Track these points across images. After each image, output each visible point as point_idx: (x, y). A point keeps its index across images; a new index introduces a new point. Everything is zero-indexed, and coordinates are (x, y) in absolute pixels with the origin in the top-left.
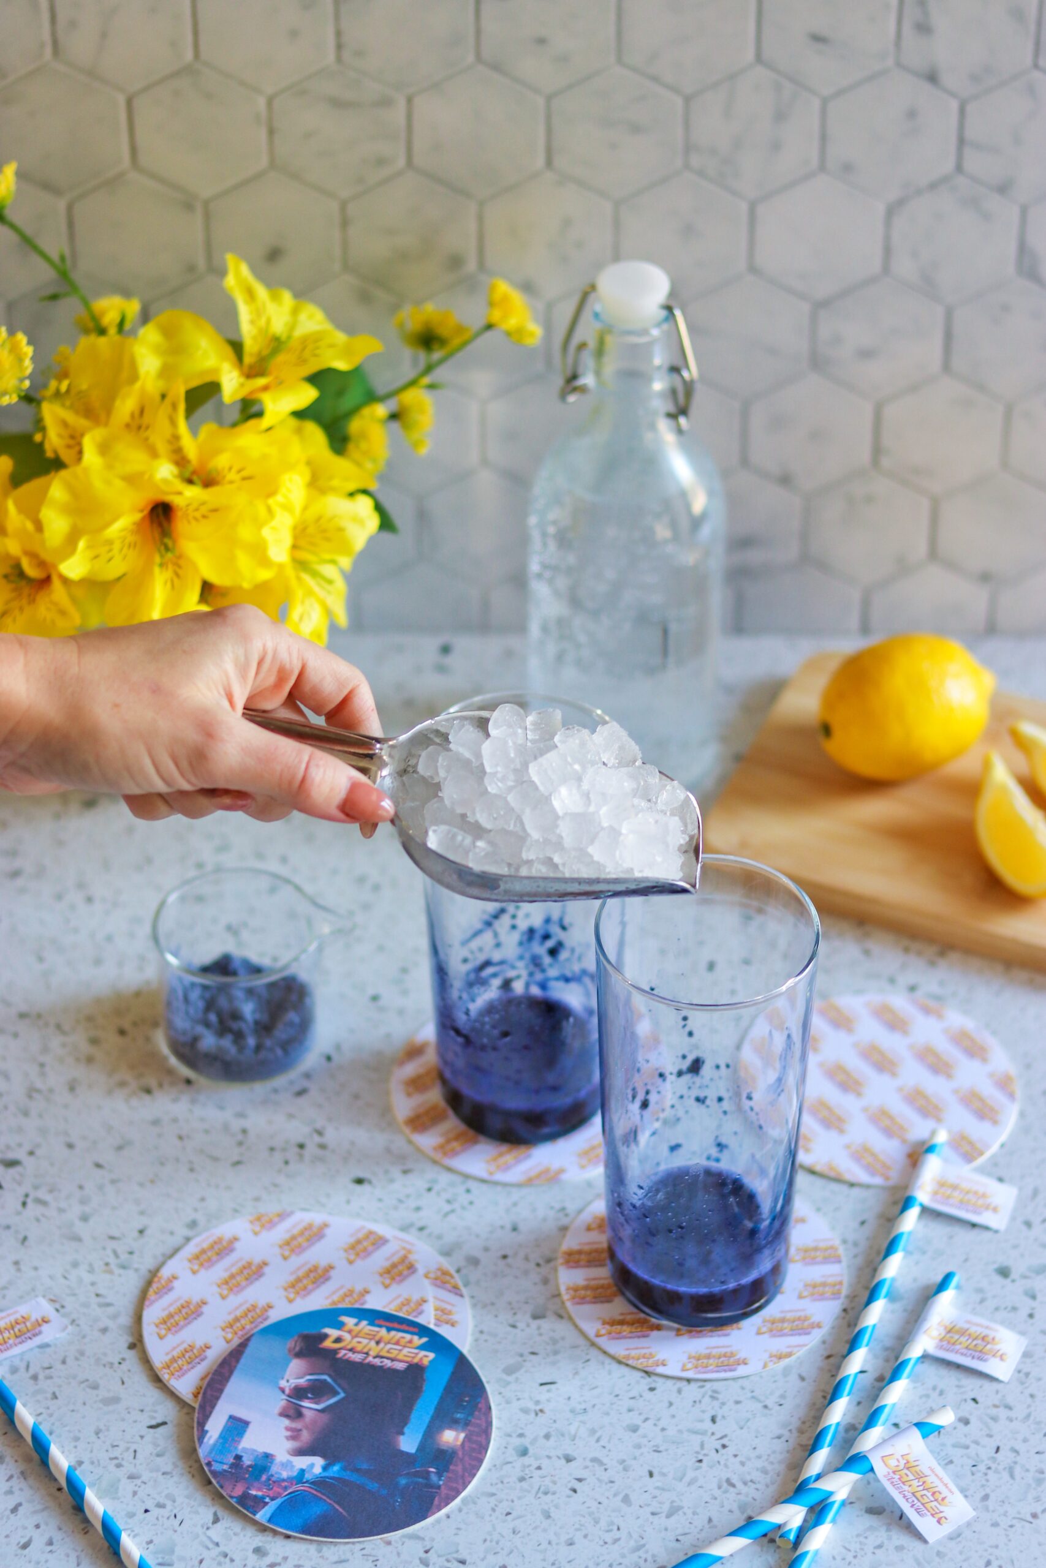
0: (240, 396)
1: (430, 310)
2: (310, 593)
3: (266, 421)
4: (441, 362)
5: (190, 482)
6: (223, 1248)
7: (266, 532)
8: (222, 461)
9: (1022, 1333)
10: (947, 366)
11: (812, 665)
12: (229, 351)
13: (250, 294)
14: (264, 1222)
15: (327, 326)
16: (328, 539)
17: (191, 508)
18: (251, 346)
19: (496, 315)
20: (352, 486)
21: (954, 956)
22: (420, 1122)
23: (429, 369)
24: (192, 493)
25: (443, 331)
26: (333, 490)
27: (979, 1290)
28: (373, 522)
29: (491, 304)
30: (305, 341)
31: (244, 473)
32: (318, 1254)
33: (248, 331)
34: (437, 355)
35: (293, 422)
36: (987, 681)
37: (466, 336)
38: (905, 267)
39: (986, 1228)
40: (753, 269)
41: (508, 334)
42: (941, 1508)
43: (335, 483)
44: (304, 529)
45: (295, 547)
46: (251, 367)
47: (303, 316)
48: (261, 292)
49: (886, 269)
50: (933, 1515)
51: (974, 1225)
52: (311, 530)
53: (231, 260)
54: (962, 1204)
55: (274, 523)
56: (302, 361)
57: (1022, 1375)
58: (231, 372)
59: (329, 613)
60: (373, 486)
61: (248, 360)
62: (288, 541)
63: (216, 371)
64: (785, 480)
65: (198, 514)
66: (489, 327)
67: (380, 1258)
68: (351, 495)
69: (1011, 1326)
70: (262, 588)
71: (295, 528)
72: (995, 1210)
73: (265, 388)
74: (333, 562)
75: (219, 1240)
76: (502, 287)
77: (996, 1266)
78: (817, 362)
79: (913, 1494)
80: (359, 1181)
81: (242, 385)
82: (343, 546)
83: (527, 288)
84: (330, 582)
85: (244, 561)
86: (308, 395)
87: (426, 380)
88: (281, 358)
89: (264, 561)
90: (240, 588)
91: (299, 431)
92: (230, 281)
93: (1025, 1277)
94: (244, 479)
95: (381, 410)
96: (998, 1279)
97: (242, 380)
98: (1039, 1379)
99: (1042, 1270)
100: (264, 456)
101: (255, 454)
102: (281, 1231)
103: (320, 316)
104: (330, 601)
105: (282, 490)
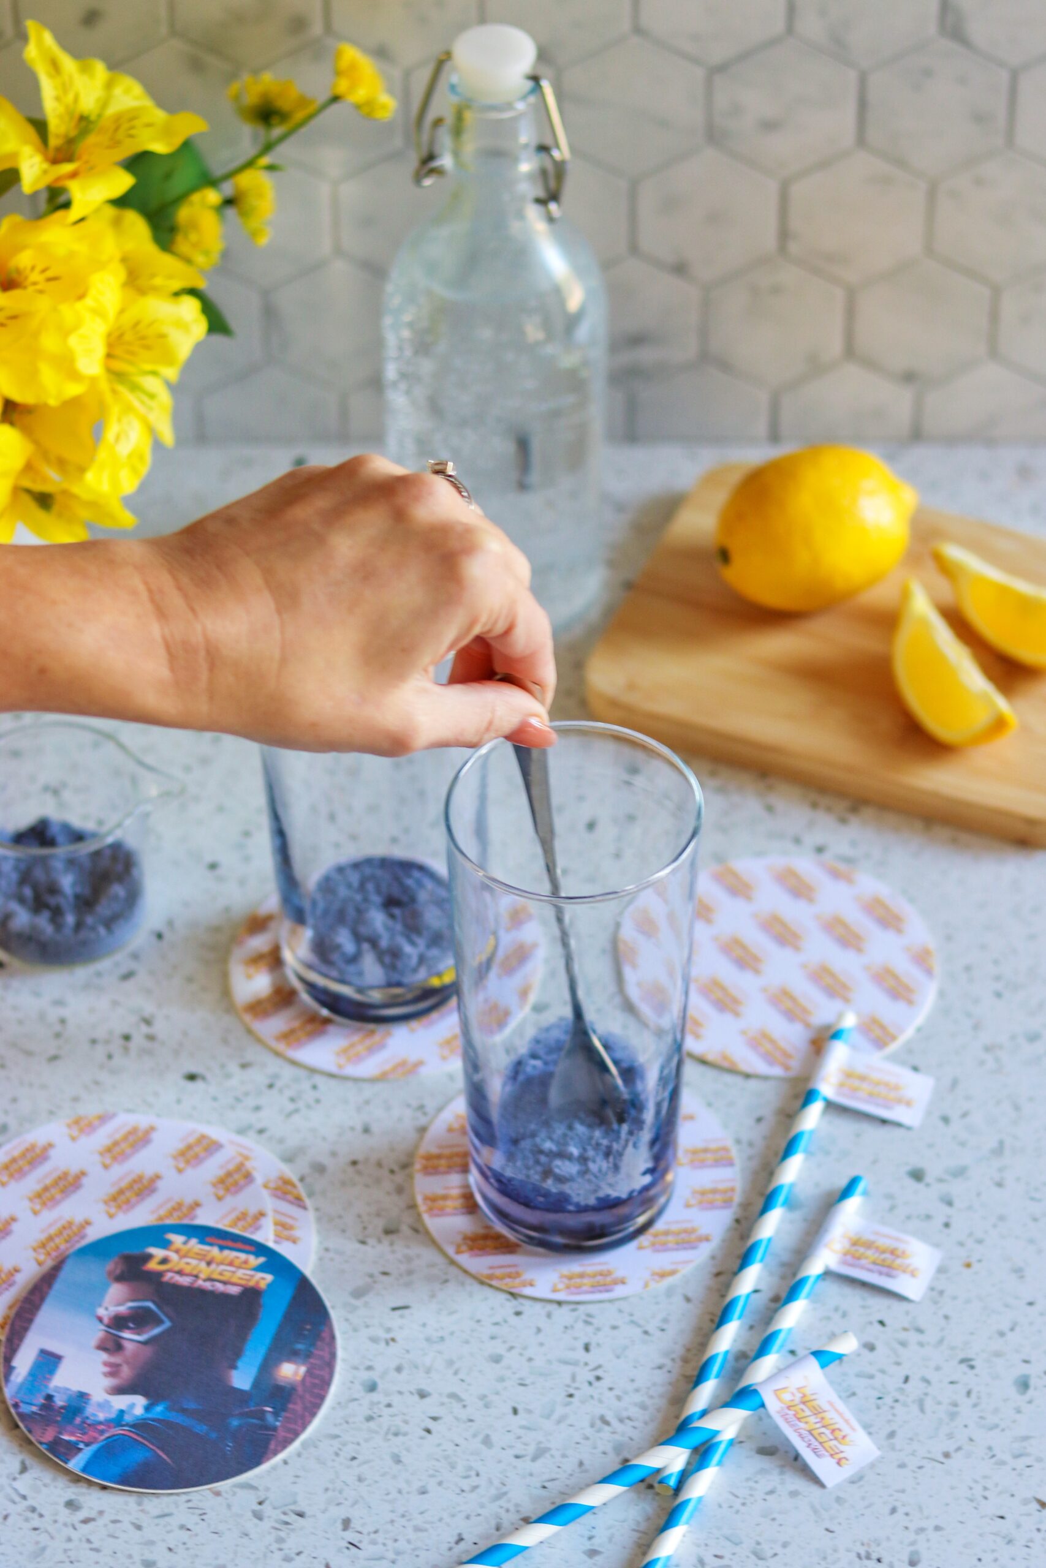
0: (42, 185)
1: (268, 79)
2: (128, 409)
3: (74, 213)
4: (282, 138)
6: (36, 1156)
8: (24, 260)
9: (937, 1245)
10: (861, 140)
11: (711, 479)
12: (31, 132)
13: (55, 66)
14: (83, 1126)
15: (147, 103)
16: (148, 347)
18: (57, 125)
19: (342, 86)
20: (177, 285)
21: (868, 812)
23: (268, 148)
25: (284, 104)
26: (155, 289)
27: (889, 1196)
28: (199, 327)
29: (338, 73)
30: (118, 119)
31: (49, 274)
32: (143, 1163)
33: (52, 108)
34: (277, 131)
35: (111, 211)
36: (908, 497)
37: (311, 109)
38: (811, 25)
39: (898, 1125)
40: (638, 30)
41: (357, 107)
42: (842, 1448)
43: (158, 281)
44: (121, 336)
45: (109, 356)
46: (58, 150)
47: (118, 91)
48: (68, 64)
49: (790, 29)
50: (832, 1455)
51: (884, 1122)
52: (128, 337)
53: (33, 28)
54: (871, 1097)
55: (81, 331)
56: (115, 143)
57: (936, 1293)
58: (31, 157)
59: (152, 432)
60: (201, 284)
61: (53, 142)
62: (101, 350)
63: (14, 155)
64: (680, 269)
66: (336, 99)
67: (213, 1167)
68: (177, 294)
69: (924, 1237)
70: (73, 404)
71: (109, 335)
72: (908, 1104)
74: (154, 373)
75: (32, 1148)
76: (350, 54)
77: (908, 1168)
78: (714, 135)
79: (810, 1432)
80: (192, 1077)
81: (45, 172)
82: (167, 357)
83: (381, 53)
84: (152, 396)
85: (48, 375)
86: (123, 182)
87: (264, 161)
88: (91, 139)
89: (73, 375)
90: (46, 404)
91: (117, 223)
92: (32, 52)
93: (940, 1180)
94: (49, 280)
95: (213, 197)
96: (911, 1184)
97: (45, 166)
98: (955, 1298)
99: (960, 1172)
100: (72, 255)
101: (61, 251)
102: (102, 1136)
103: (137, 89)
104: (152, 418)
105: (92, 292)
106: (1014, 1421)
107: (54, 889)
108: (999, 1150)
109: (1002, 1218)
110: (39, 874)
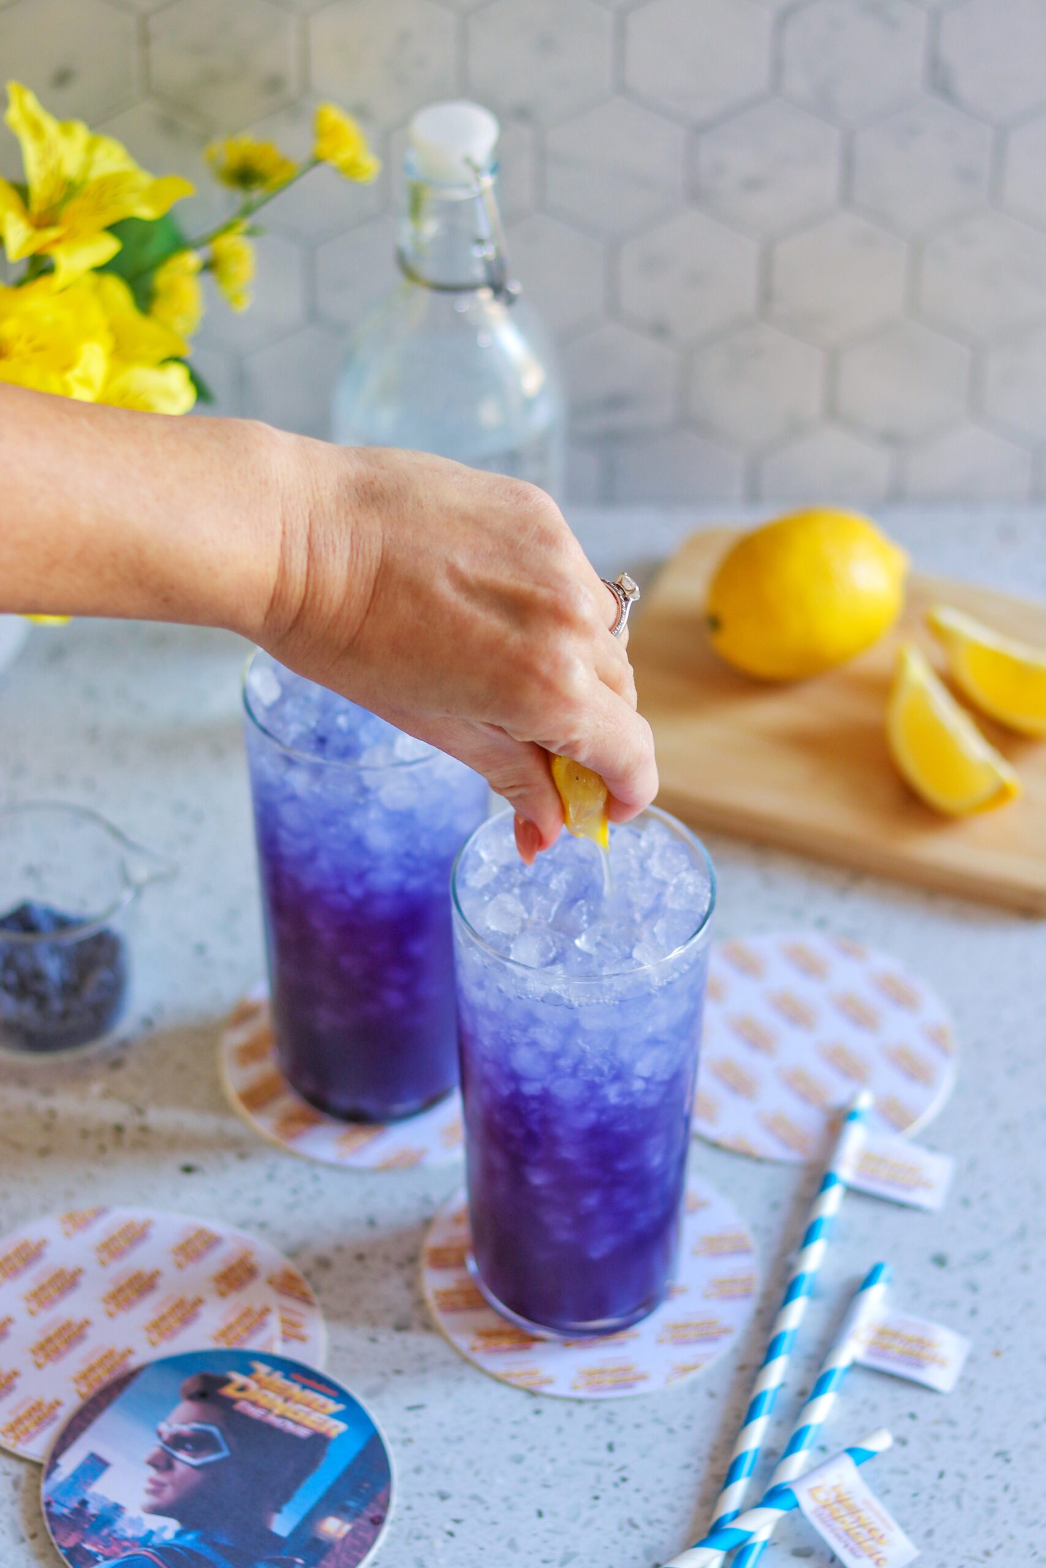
0: (26, 253)
1: (246, 140)
3: (60, 278)
4: (264, 201)
6: (30, 1254)
8: (9, 329)
9: (964, 1333)
10: (846, 198)
11: (695, 544)
12: (13, 197)
13: (37, 130)
14: (77, 1222)
15: (129, 166)
18: (39, 189)
19: (324, 147)
20: (163, 353)
21: (868, 883)
22: (255, 1099)
23: (247, 211)
25: (263, 166)
26: (140, 358)
27: (913, 1283)
28: (187, 396)
29: (319, 134)
31: (36, 343)
32: (141, 1259)
33: (35, 173)
34: (256, 195)
35: (93, 279)
36: (898, 560)
37: (291, 171)
38: (798, 83)
39: (917, 1209)
40: (621, 88)
41: (339, 169)
42: (880, 1548)
43: (143, 347)
46: (40, 216)
47: (99, 154)
48: (50, 126)
49: (776, 87)
50: (869, 1556)
51: (903, 1205)
53: (13, 89)
54: (890, 1180)
56: (99, 208)
57: (966, 1383)
58: (15, 222)
60: (187, 352)
61: (36, 207)
66: (316, 161)
67: (215, 1262)
68: (162, 363)
69: (951, 1325)
72: (928, 1186)
73: (58, 241)
75: (25, 1246)
76: (332, 114)
77: (930, 1254)
78: (697, 195)
79: (847, 1533)
80: (188, 1170)
81: (30, 240)
83: (361, 112)
86: (108, 248)
87: (245, 224)
88: (75, 204)
91: (97, 289)
92: (14, 115)
93: (964, 1266)
94: (36, 349)
95: (191, 260)
96: (934, 1270)
97: (30, 232)
98: (986, 1389)
99: (984, 1257)
100: (57, 324)
101: (46, 320)
102: (99, 1231)
103: (119, 152)
105: (81, 363)
107: (38, 975)
108: (1022, 1233)
109: (1029, 1304)
110: (23, 960)
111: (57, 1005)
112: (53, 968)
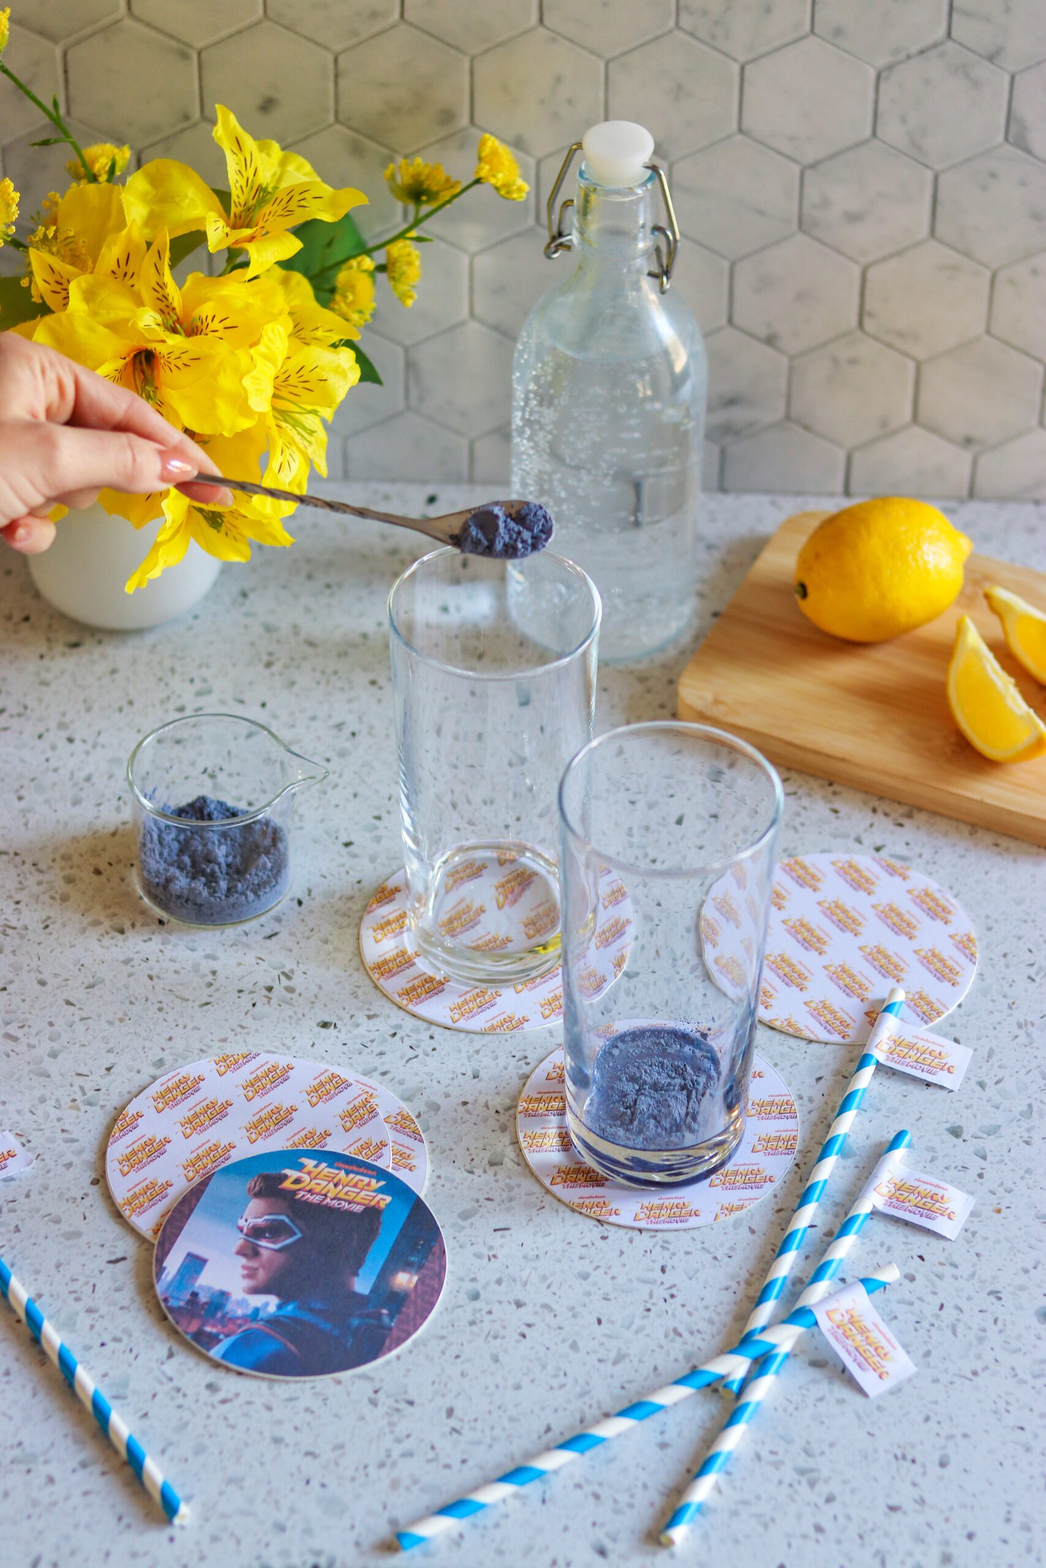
0: (224, 246)
1: (419, 163)
2: (290, 443)
3: (251, 272)
4: (430, 214)
5: (174, 331)
6: (189, 1087)
7: (246, 382)
8: (206, 310)
9: (971, 1193)
10: (933, 232)
11: (791, 524)
12: (217, 202)
13: (239, 145)
14: (230, 1063)
15: (314, 178)
16: (310, 390)
17: (173, 356)
18: (238, 196)
19: (485, 170)
20: (336, 338)
21: (922, 818)
23: (417, 223)
24: (175, 341)
25: (432, 184)
26: (316, 340)
27: (931, 1149)
28: (355, 373)
29: (480, 159)
30: (291, 192)
31: (227, 323)
32: (281, 1096)
33: (235, 180)
34: (425, 209)
35: (280, 272)
36: (963, 546)
37: (455, 190)
38: (892, 130)
39: (942, 1087)
40: (742, 130)
41: (496, 189)
42: (884, 1363)
43: (319, 333)
44: (286, 379)
45: (275, 396)
46: (238, 217)
47: (291, 168)
48: (250, 143)
49: (875, 133)
50: (875, 1369)
51: (928, 1084)
52: (293, 380)
53: (220, 110)
54: (918, 1063)
55: (254, 373)
56: (288, 213)
57: (969, 1233)
58: (216, 222)
59: (310, 463)
60: (356, 338)
61: (235, 210)
62: (269, 391)
63: (202, 220)
64: (771, 340)
65: (179, 363)
66: (478, 181)
67: (341, 1103)
68: (334, 346)
69: (960, 1185)
70: (244, 436)
71: (276, 378)
72: (950, 1070)
74: (314, 412)
76: (492, 142)
77: (948, 1126)
78: (804, 224)
79: (857, 1349)
80: (325, 1025)
81: (227, 235)
82: (326, 399)
83: (518, 144)
84: (312, 432)
85: (224, 410)
86: (293, 246)
87: (413, 234)
88: (267, 208)
89: (245, 410)
90: (221, 435)
91: (285, 282)
92: (219, 132)
93: (976, 1137)
94: (228, 328)
95: (368, 263)
96: (950, 1139)
97: (227, 230)
98: (986, 1239)
99: (994, 1131)
100: (248, 307)
101: (239, 304)
102: (245, 1073)
103: (308, 167)
104: (310, 452)
105: (265, 340)
106: (1035, 1347)
107: (209, 859)
108: (1028, 1112)
109: (1028, 1171)
110: (197, 845)
111: (223, 885)
112: (221, 852)
